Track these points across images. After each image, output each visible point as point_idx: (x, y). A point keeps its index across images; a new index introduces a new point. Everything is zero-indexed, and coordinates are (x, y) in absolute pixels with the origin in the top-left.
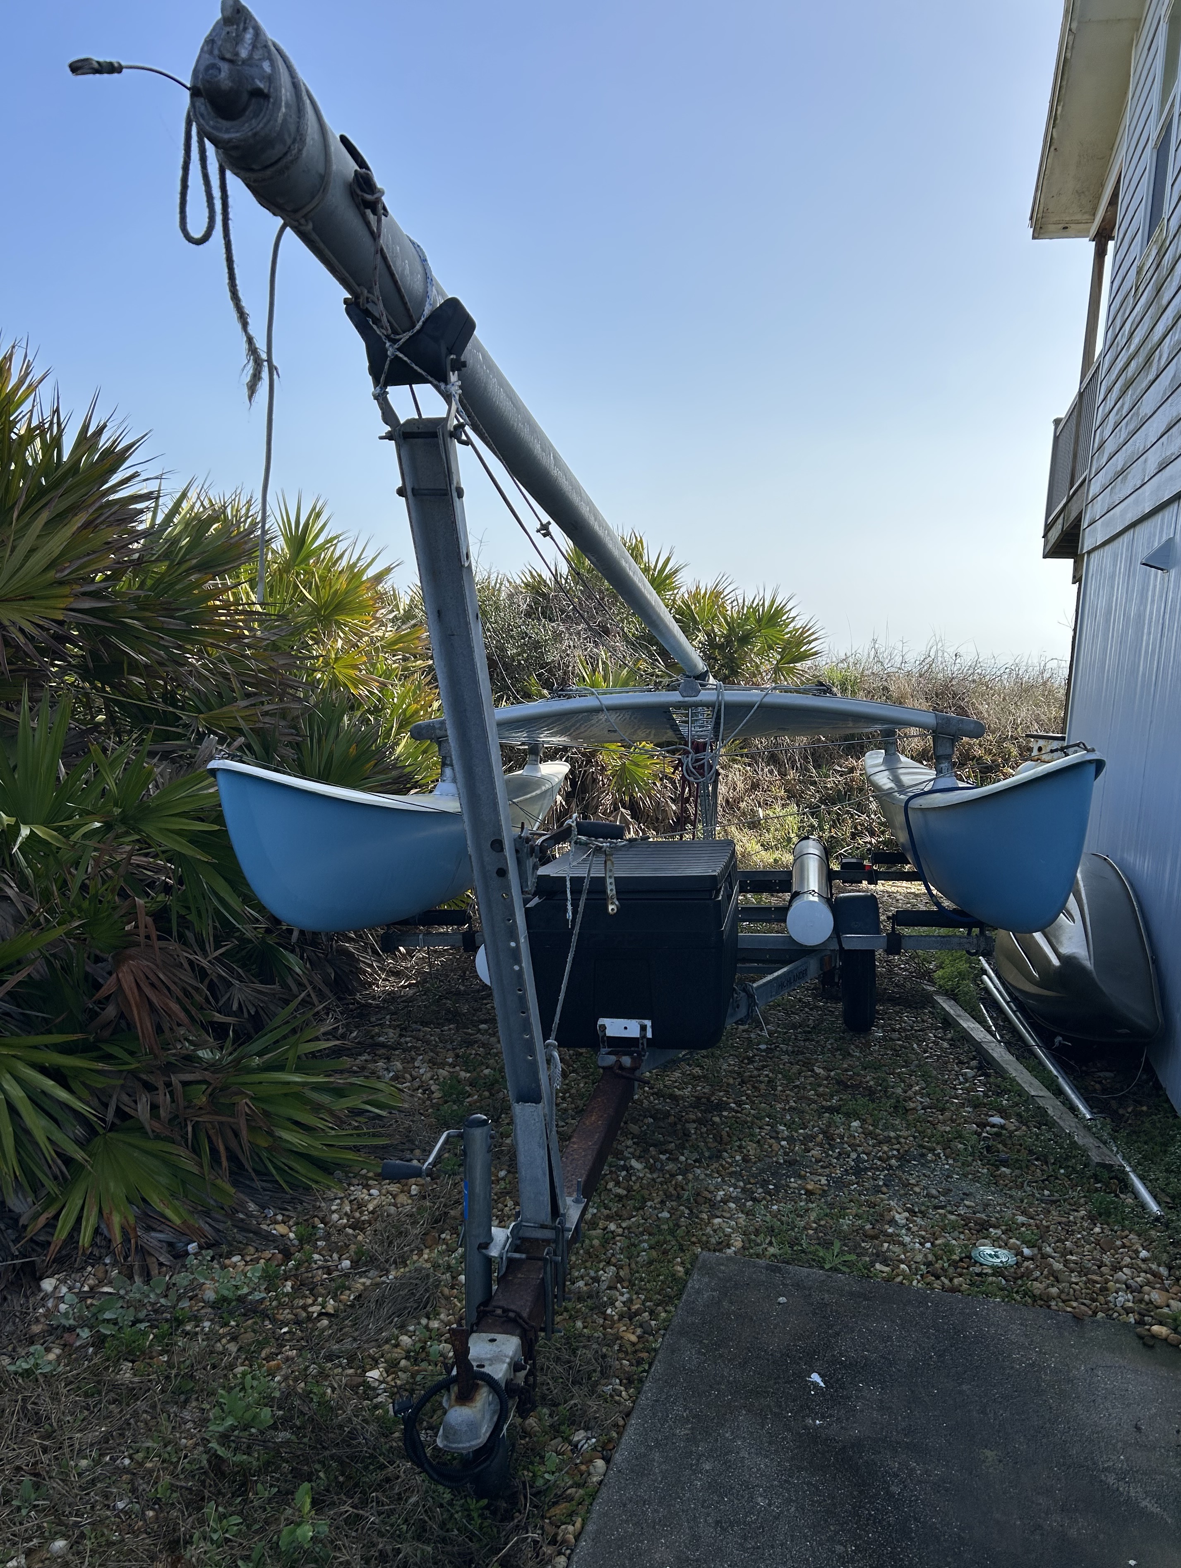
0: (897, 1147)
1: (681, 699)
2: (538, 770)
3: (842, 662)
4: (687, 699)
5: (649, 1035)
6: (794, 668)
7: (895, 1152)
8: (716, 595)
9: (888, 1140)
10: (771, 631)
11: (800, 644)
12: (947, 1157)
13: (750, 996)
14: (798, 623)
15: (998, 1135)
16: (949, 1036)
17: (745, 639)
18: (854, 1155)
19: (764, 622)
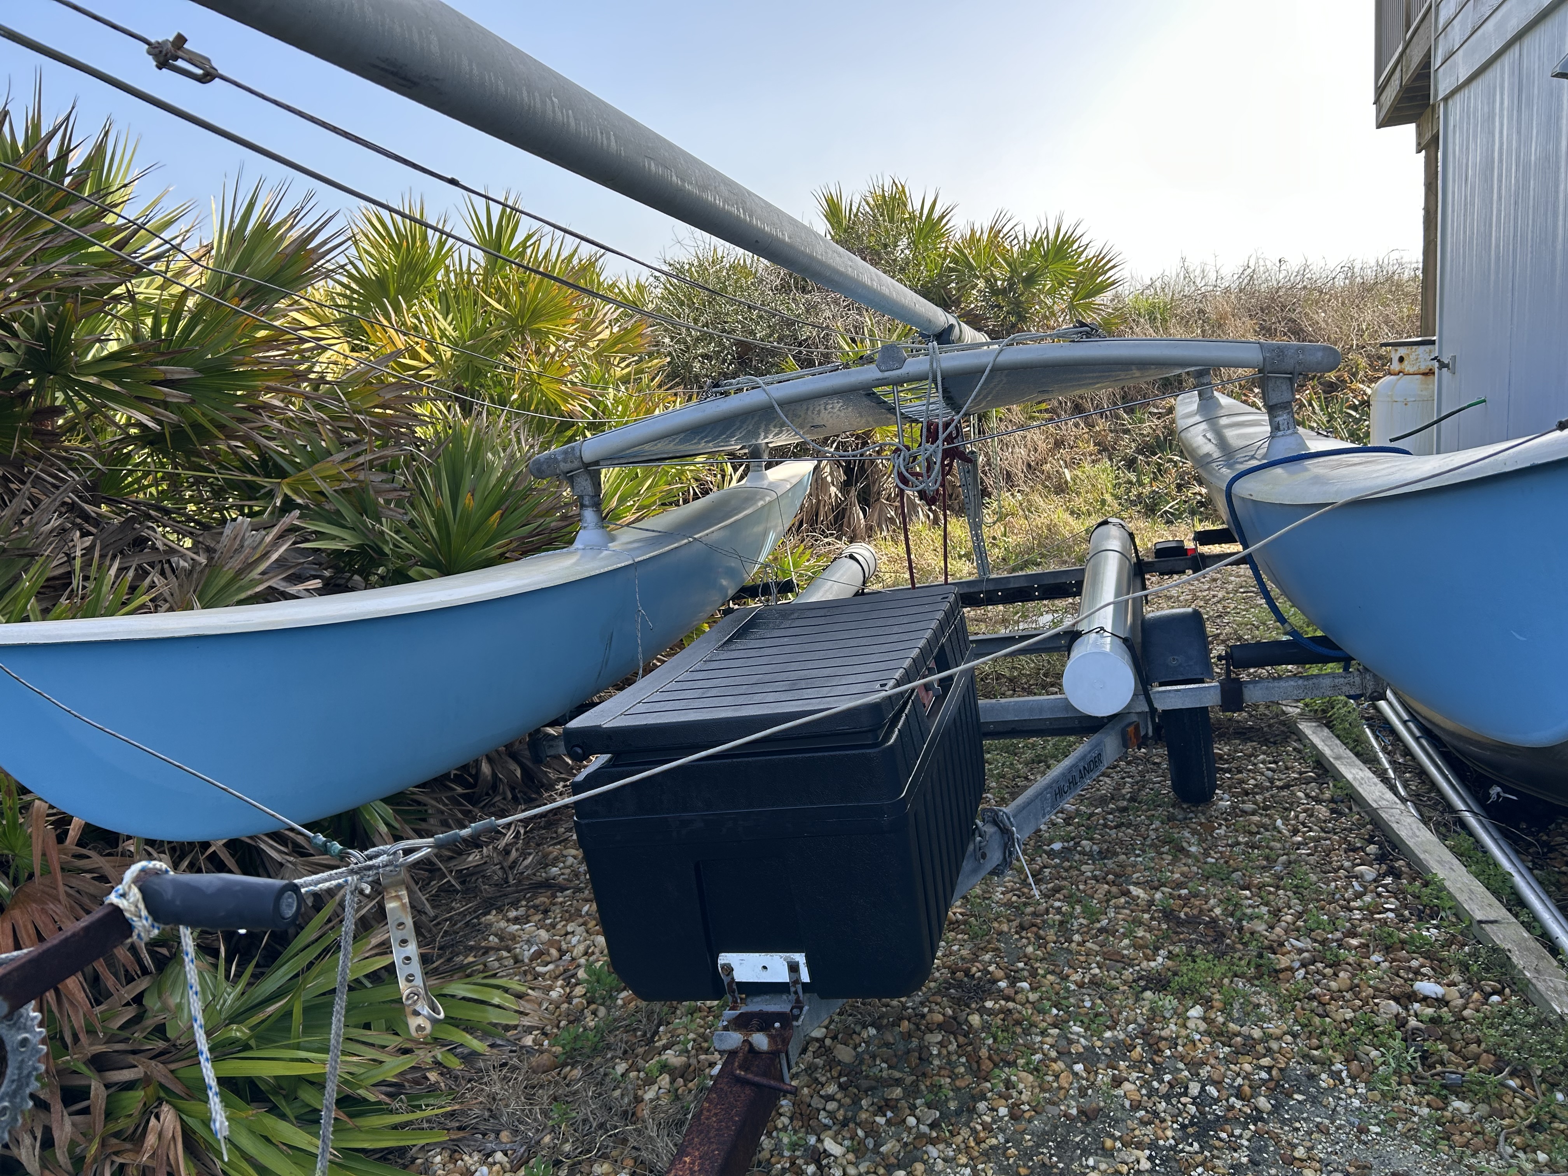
0: (1266, 1061)
1: (879, 375)
2: (763, 477)
3: (1147, 288)
4: (887, 374)
5: (805, 977)
6: (1091, 303)
7: (1264, 1075)
8: (995, 233)
9: (1249, 1047)
10: (1058, 266)
11: (1094, 275)
12: (1353, 1078)
13: (1005, 832)
14: (1091, 252)
15: (1435, 1021)
16: (1327, 795)
17: (1030, 280)
18: (1194, 1089)
19: (1051, 256)
